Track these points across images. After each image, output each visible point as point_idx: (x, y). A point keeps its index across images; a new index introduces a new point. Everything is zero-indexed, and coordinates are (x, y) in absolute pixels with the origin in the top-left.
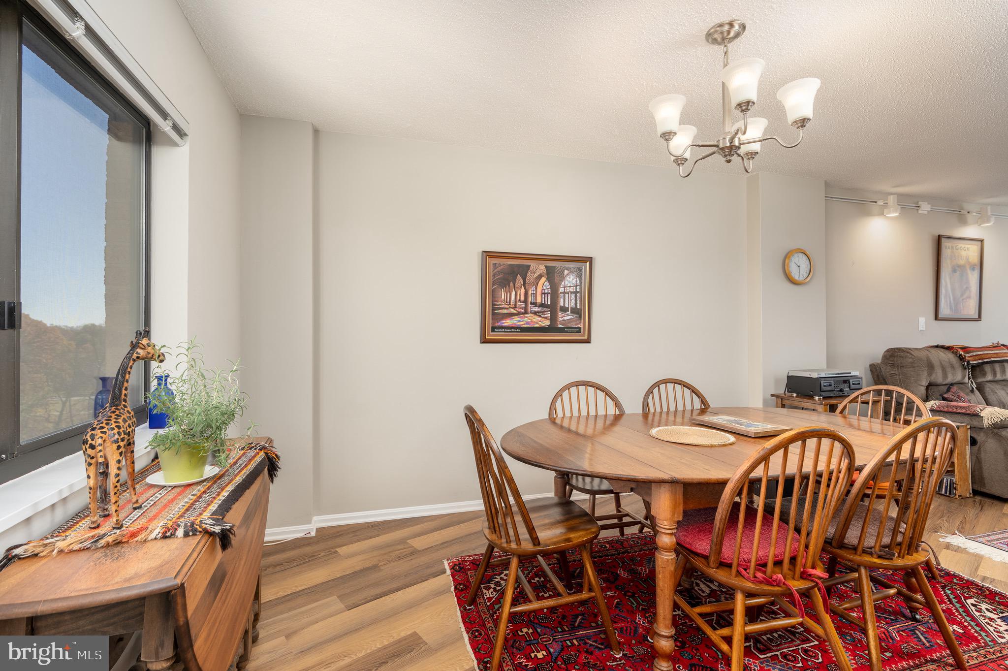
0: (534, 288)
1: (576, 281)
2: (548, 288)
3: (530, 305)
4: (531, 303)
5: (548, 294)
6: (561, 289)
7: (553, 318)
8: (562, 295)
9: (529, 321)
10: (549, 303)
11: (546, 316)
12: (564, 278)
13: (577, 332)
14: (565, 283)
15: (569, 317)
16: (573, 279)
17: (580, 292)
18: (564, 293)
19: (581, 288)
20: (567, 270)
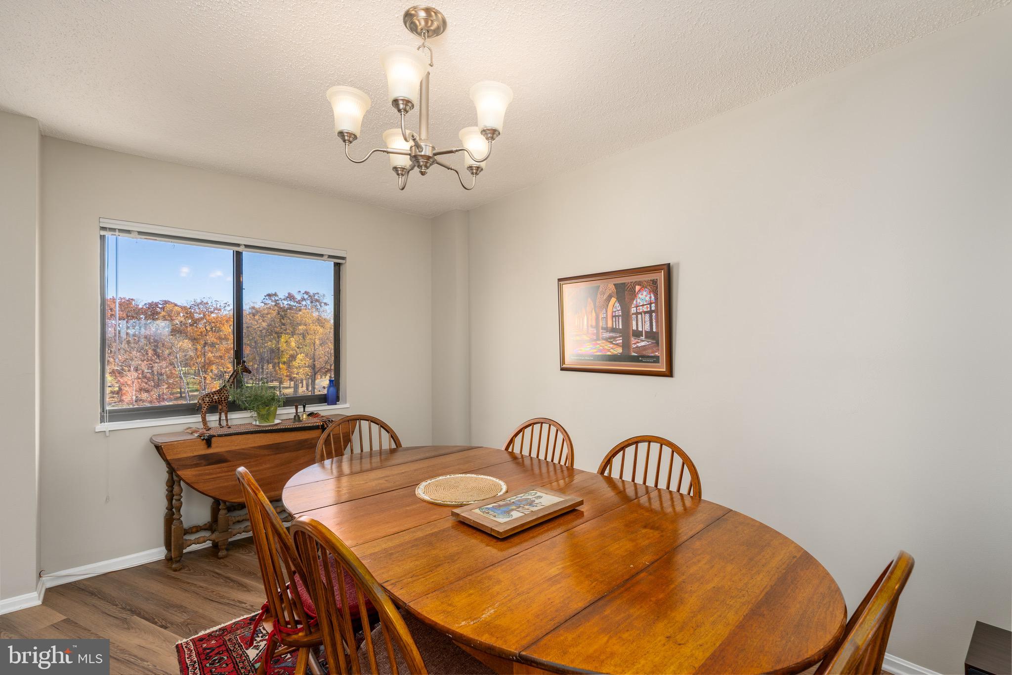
0: (604, 311)
1: (650, 297)
2: (618, 309)
3: (601, 331)
4: (602, 328)
5: (618, 316)
6: (632, 309)
7: (626, 345)
8: (634, 316)
9: (601, 348)
10: (621, 327)
11: (618, 342)
12: (636, 296)
13: (654, 362)
14: (637, 301)
15: (643, 344)
16: (646, 296)
17: (656, 311)
18: (637, 314)
19: (656, 306)
20: (639, 285)
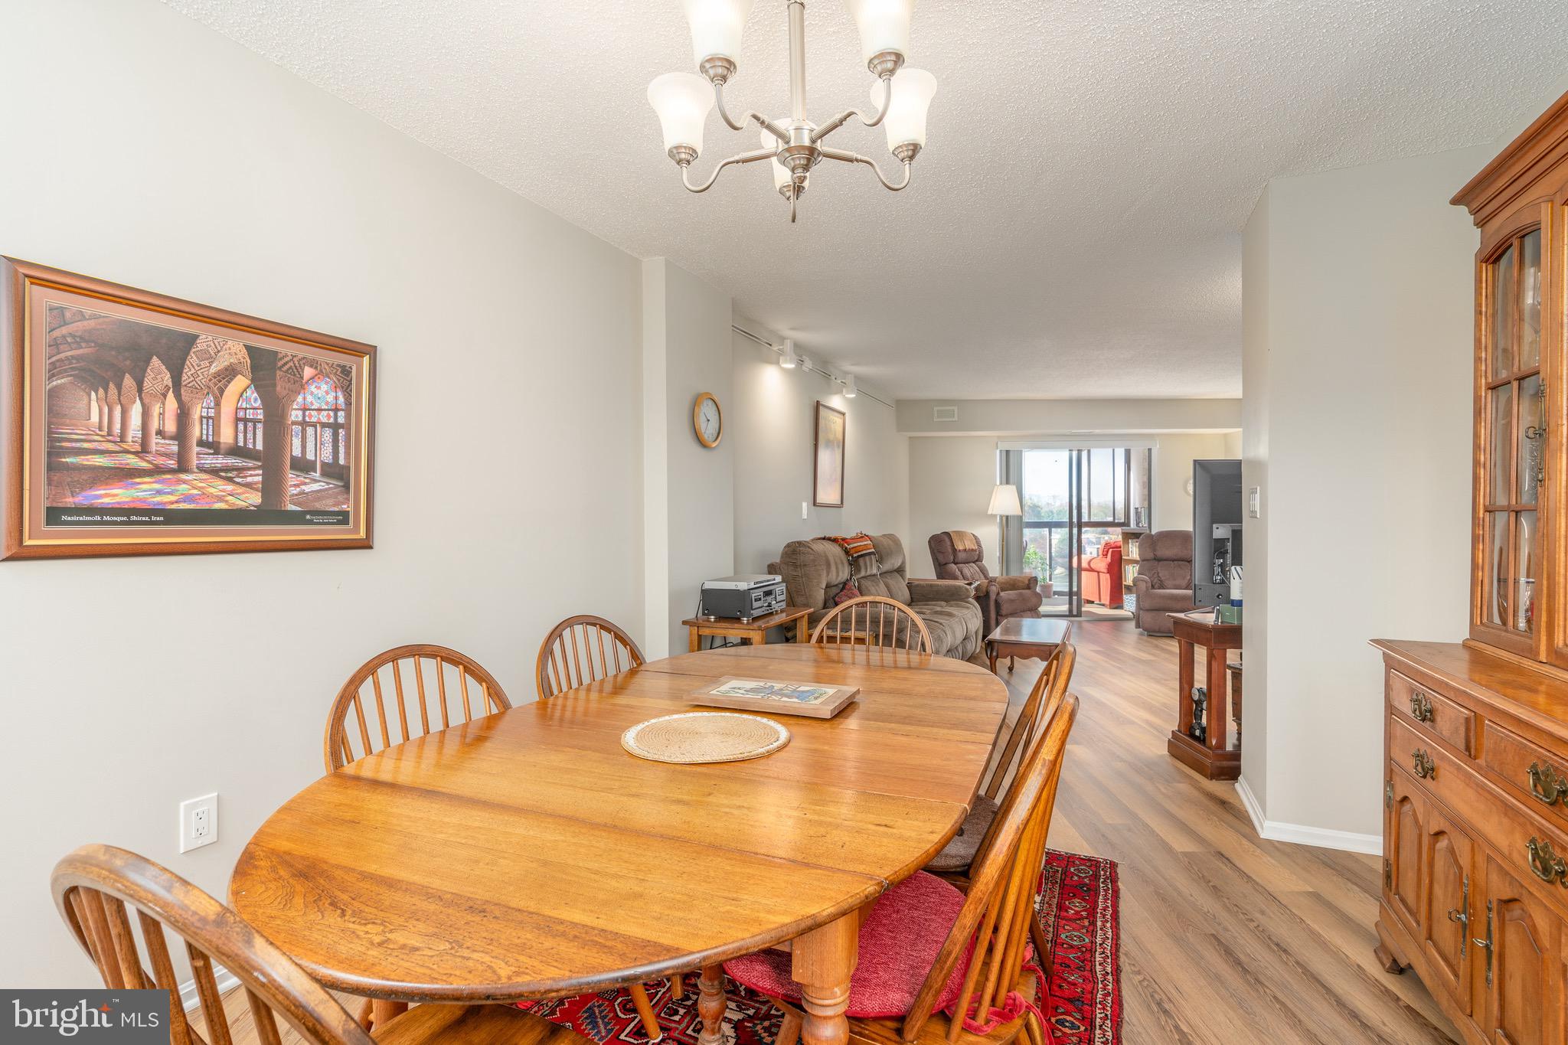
0: (210, 400)
1: (336, 398)
2: (256, 405)
3: (196, 449)
4: (201, 443)
5: (255, 422)
6: (294, 413)
7: (272, 486)
8: (297, 428)
9: (195, 492)
10: (260, 446)
11: (249, 479)
12: (303, 387)
13: (339, 523)
14: (304, 399)
15: (316, 487)
16: (327, 393)
17: (346, 426)
18: (304, 424)
19: (348, 416)
20: (311, 366)
